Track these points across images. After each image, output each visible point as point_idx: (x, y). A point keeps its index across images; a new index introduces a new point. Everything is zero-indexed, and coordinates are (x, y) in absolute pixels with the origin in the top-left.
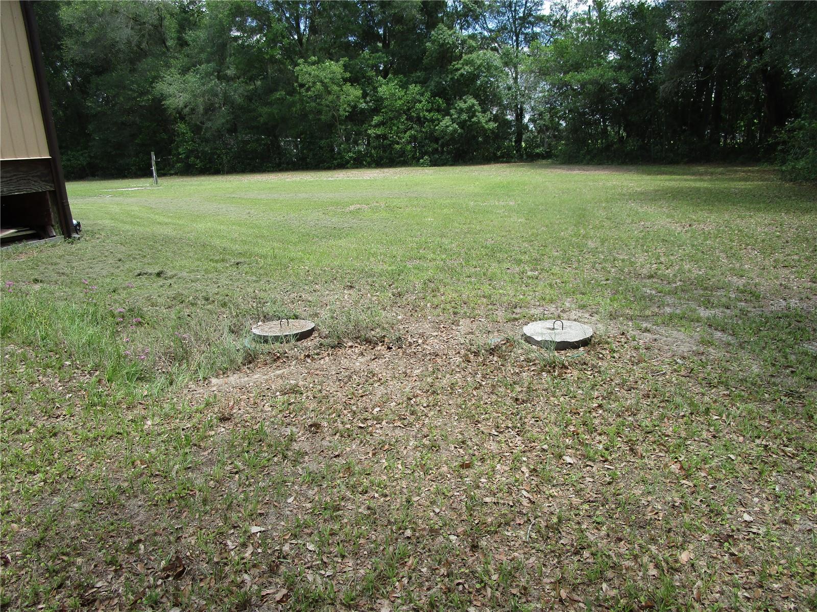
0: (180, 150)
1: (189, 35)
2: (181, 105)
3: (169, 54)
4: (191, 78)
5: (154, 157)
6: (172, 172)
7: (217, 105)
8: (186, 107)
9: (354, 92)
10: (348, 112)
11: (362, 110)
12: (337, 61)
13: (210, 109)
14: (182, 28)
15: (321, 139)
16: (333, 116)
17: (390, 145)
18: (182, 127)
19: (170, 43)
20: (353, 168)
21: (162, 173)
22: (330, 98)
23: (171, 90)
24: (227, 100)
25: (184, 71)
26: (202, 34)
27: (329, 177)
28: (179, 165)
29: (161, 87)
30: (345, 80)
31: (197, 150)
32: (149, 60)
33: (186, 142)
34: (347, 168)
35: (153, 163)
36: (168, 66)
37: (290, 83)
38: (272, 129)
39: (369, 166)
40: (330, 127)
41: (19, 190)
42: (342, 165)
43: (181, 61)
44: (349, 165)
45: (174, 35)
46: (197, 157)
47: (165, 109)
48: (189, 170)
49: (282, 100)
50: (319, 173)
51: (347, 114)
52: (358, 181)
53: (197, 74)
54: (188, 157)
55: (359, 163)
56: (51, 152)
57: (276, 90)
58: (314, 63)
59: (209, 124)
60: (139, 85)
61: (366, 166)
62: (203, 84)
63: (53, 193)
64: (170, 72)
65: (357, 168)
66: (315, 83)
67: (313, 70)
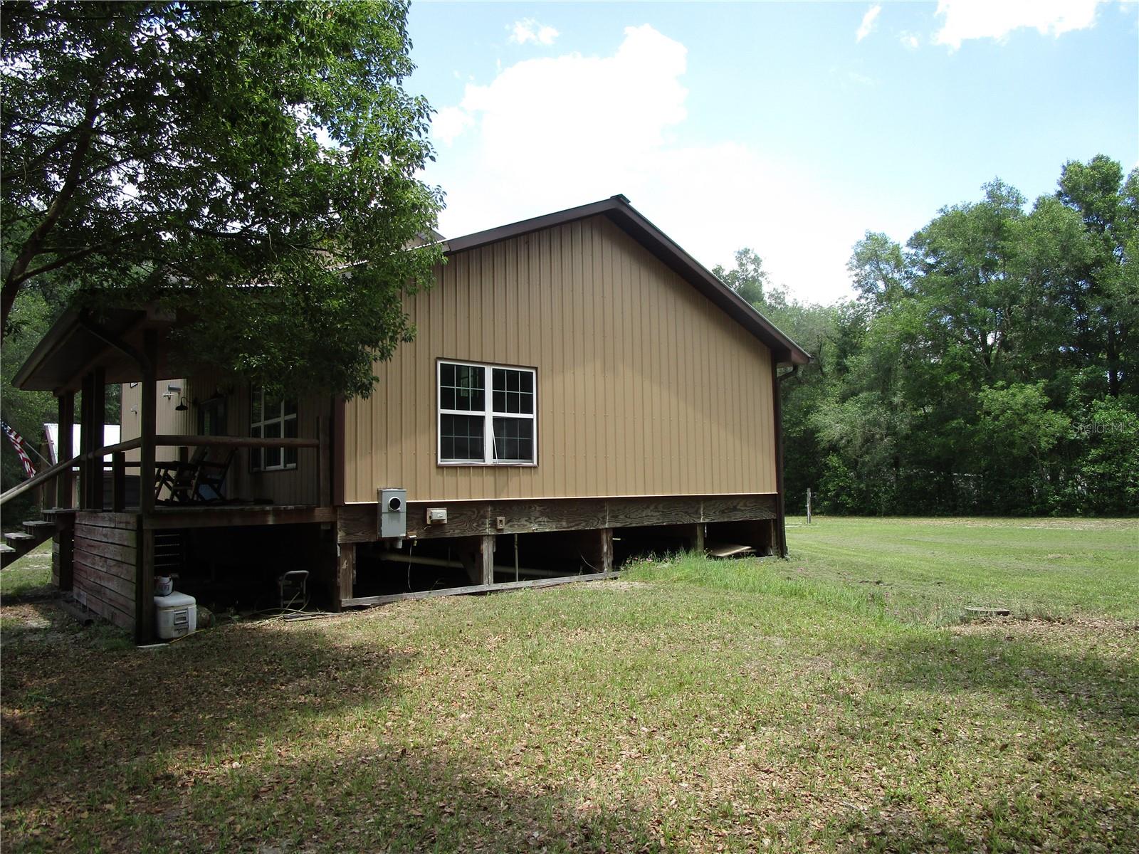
0: (830, 486)
1: (850, 361)
2: (837, 436)
3: (826, 381)
4: (852, 408)
5: (809, 494)
6: (817, 511)
7: (878, 436)
8: (842, 438)
9: (1059, 421)
10: (1053, 443)
11: (1074, 442)
12: (1035, 383)
13: (869, 440)
14: (843, 353)
15: (1013, 477)
16: (1031, 449)
17: (1118, 488)
18: (833, 460)
19: (827, 369)
20: (1061, 517)
21: (814, 513)
22: (1025, 428)
23: (827, 420)
24: (891, 430)
25: (843, 399)
26: (866, 359)
27: (1024, 526)
28: (826, 503)
29: (816, 419)
30: (1047, 407)
31: (849, 487)
32: (806, 388)
33: (837, 477)
34: (1052, 516)
35: (809, 500)
36: (825, 395)
37: (972, 411)
38: (946, 463)
39: (1086, 514)
40: (1028, 462)
41: (756, 517)
42: (1044, 512)
43: (838, 388)
44: (1054, 513)
45: (833, 360)
46: (850, 495)
47: (818, 442)
48: (837, 510)
49: (958, 431)
50: (1009, 520)
51: (1051, 446)
52: (1065, 531)
53: (857, 403)
54: (837, 495)
55: (1068, 509)
56: (778, 489)
57: (953, 419)
58: (1003, 388)
59: (867, 458)
60: (792, 415)
61: (1080, 514)
62: (865, 414)
63: (775, 521)
64: (827, 401)
65: (1067, 516)
66: (1003, 412)
67: (1002, 396)
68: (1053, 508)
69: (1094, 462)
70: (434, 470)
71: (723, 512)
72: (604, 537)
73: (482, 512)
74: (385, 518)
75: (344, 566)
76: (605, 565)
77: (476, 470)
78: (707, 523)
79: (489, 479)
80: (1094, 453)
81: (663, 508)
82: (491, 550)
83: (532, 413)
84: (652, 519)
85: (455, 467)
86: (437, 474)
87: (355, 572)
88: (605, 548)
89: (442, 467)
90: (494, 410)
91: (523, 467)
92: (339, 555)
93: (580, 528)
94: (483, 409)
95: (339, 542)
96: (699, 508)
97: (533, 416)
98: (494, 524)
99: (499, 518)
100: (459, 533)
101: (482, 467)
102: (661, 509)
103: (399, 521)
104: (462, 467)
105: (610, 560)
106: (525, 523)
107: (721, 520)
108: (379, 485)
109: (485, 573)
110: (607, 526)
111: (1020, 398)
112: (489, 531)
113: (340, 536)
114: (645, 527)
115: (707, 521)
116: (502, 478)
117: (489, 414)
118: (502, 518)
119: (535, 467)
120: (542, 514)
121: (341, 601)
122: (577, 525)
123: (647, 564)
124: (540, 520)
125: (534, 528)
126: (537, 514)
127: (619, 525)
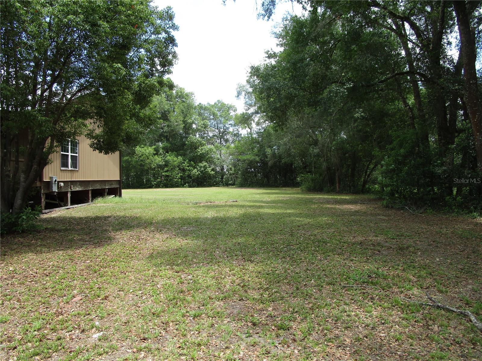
9: (158, 159)
10: (155, 166)
11: (161, 165)
12: (152, 147)
16: (149, 167)
17: (172, 179)
22: (148, 161)
30: (154, 154)
40: (147, 171)
41: (116, 186)
63: (119, 188)
66: (142, 155)
67: (143, 150)
68: (153, 186)
69: (166, 172)
71: (110, 185)
72: (89, 192)
73: (68, 184)
74: (54, 185)
75: (43, 200)
76: (90, 200)
77: (67, 171)
78: (107, 188)
79: (69, 174)
80: (166, 169)
82: (70, 196)
84: (98, 187)
85: (64, 170)
86: (61, 172)
87: (45, 202)
88: (90, 195)
89: (61, 170)
91: (76, 171)
92: (42, 197)
93: (86, 189)
94: (69, 152)
95: (42, 193)
96: (106, 184)
97: (78, 155)
98: (71, 188)
99: (72, 186)
100: (65, 190)
101: (69, 170)
102: (100, 184)
103: (56, 186)
105: (91, 198)
106: (76, 188)
107: (110, 187)
108: (50, 175)
109: (69, 202)
110: (90, 189)
111: (147, 151)
112: (70, 190)
113: (42, 191)
114: (97, 189)
116: (72, 174)
117: (70, 154)
119: (78, 171)
121: (42, 211)
123: (100, 199)
124: (79, 187)
125: (78, 189)
126: (78, 185)
127: (92, 189)
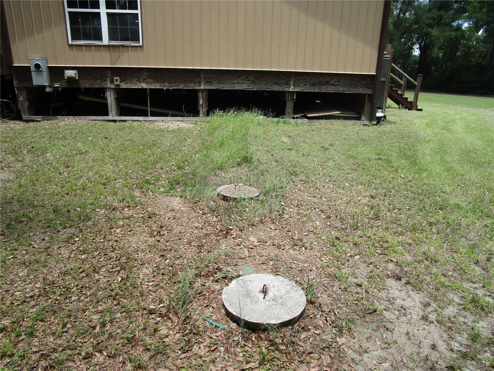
41: (349, 91)
63: (371, 95)
70: (67, 47)
71: (314, 85)
72: (200, 95)
73: (104, 74)
74: (34, 74)
75: (21, 99)
76: (201, 112)
77: (96, 48)
78: (297, 92)
79: (106, 54)
81: (254, 79)
82: (112, 96)
83: (137, 9)
85: (81, 46)
86: (70, 50)
87: (28, 102)
88: (201, 102)
89: (71, 46)
90: (107, 8)
91: (132, 47)
92: (17, 93)
93: (180, 87)
94: (98, 7)
95: (15, 86)
96: (290, 81)
97: (138, 12)
98: (112, 82)
99: (115, 78)
100: (89, 85)
101: (100, 46)
102: (252, 79)
103: (42, 76)
104: (86, 46)
105: (205, 110)
106: (136, 82)
107: (312, 90)
109: (109, 110)
110: (202, 87)
112: (110, 85)
113: (15, 83)
115: (296, 90)
116: (116, 54)
117: (103, 11)
118: (118, 78)
119: (140, 47)
120: (149, 77)
121: (22, 117)
122: (178, 86)
124: (147, 80)
125: (143, 86)
126: (144, 77)
127: (212, 88)
